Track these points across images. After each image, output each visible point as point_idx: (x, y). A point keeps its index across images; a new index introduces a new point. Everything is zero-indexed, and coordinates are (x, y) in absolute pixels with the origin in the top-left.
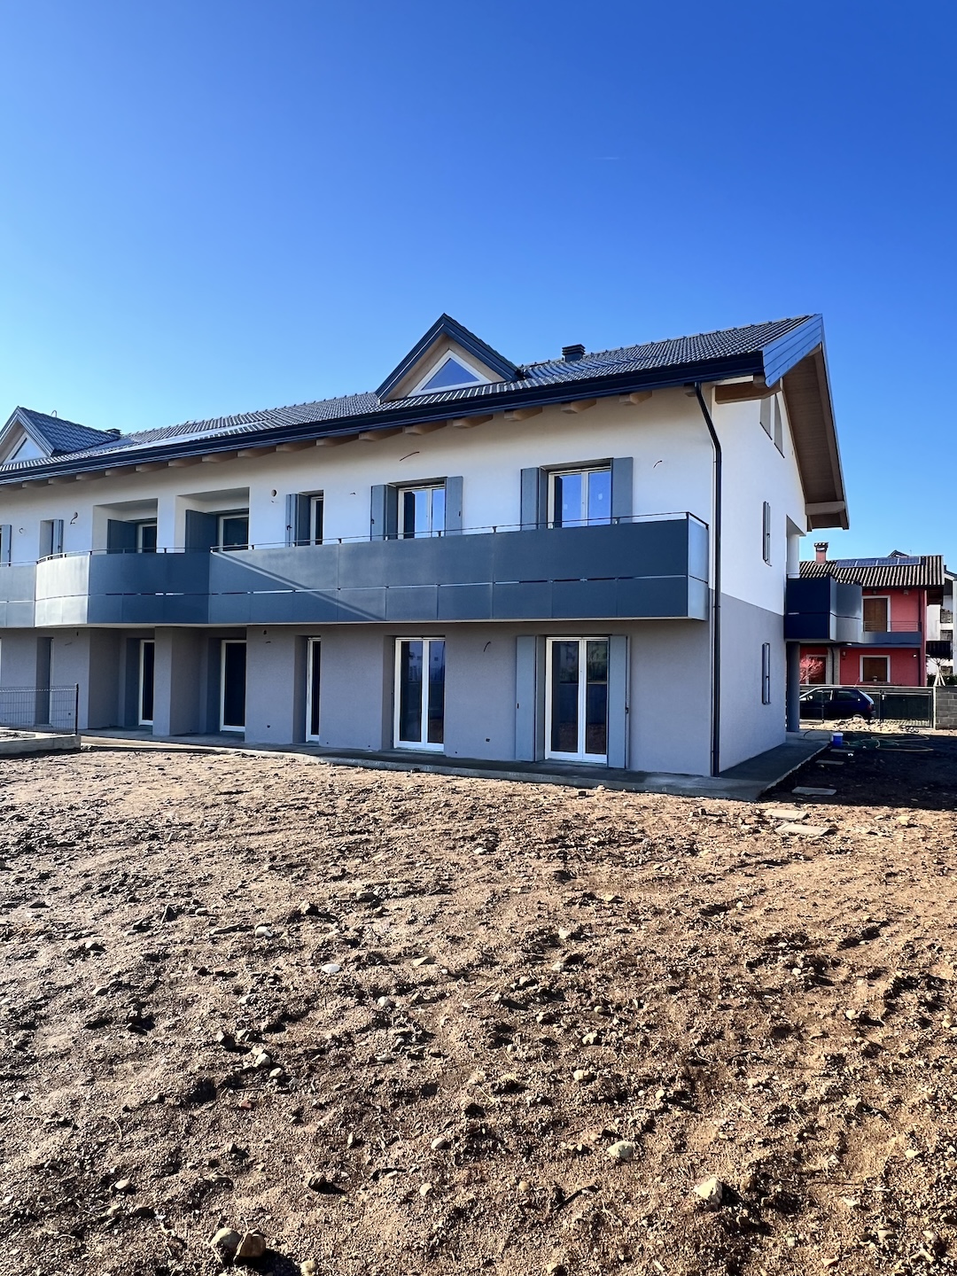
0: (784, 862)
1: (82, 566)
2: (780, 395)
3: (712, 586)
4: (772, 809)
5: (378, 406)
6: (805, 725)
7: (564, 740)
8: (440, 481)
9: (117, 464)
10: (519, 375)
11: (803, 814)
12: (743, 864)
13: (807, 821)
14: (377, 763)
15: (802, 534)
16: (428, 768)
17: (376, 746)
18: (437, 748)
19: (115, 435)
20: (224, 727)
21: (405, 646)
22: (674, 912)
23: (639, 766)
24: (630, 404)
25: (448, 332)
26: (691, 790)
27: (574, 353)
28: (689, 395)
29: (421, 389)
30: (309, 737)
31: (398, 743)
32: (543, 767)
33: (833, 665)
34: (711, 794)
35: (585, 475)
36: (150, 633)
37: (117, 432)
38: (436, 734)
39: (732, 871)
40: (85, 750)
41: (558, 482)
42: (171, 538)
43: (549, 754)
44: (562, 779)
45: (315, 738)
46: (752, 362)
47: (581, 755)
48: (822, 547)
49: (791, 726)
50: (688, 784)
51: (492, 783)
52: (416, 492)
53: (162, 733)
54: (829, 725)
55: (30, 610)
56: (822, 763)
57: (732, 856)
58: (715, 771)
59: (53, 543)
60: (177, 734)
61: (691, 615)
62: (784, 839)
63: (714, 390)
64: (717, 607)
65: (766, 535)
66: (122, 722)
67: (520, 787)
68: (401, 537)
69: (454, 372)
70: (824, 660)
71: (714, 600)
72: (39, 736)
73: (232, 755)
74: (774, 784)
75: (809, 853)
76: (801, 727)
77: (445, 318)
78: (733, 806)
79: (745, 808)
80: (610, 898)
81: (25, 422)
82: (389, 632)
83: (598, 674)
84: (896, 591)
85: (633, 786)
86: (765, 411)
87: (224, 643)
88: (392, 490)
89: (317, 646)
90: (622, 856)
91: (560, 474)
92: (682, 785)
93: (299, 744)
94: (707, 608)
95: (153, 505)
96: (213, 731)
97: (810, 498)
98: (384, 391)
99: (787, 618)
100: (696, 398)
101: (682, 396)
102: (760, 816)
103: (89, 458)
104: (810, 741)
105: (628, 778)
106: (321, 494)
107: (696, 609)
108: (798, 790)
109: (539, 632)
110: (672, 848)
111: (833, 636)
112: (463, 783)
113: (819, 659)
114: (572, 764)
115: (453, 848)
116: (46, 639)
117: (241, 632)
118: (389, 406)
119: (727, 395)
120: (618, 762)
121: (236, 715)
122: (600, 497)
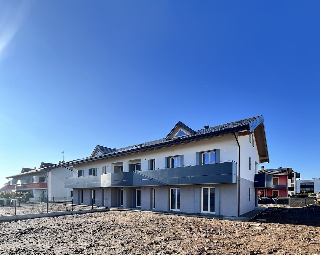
0: (255, 235)
1: (109, 175)
2: (253, 134)
3: (238, 176)
4: (252, 224)
5: (166, 141)
6: (259, 206)
7: (206, 209)
8: (179, 156)
9: (116, 155)
10: (195, 133)
11: (259, 225)
12: (245, 235)
13: (260, 226)
14: (167, 213)
15: (258, 164)
16: (177, 214)
17: (166, 210)
18: (179, 210)
19: (115, 150)
20: (137, 206)
21: (172, 190)
22: (230, 245)
23: (222, 214)
24: (219, 137)
25: (180, 125)
26: (233, 219)
27: (207, 127)
28: (233, 135)
29: (175, 137)
30: (153, 208)
31: (171, 209)
32: (201, 214)
33: (266, 193)
34: (238, 220)
35: (209, 153)
36: (122, 188)
37: (115, 149)
38: (179, 208)
39: (243, 237)
40: (111, 211)
41: (204, 155)
42: (126, 169)
43: (202, 212)
44: (205, 217)
45: (154, 208)
46: (247, 127)
47: (209, 212)
48: (263, 167)
49: (256, 206)
50: (233, 218)
51: (190, 218)
52: (174, 158)
53: (125, 207)
54: (265, 206)
55: (100, 184)
56: (263, 214)
57: (243, 233)
58: (239, 216)
59: (104, 171)
60: (128, 208)
61: (233, 182)
62: (255, 230)
63: (238, 133)
64: (239, 180)
65: (250, 164)
66: (117, 206)
67: (196, 218)
68: (171, 168)
69: (181, 133)
70: (263, 191)
71: (238, 179)
72: (102, 208)
73: (138, 212)
74: (252, 218)
75: (260, 233)
76: (258, 206)
77: (179, 122)
78: (243, 223)
79: (246, 223)
80: (216, 242)
81: (99, 148)
82: (169, 187)
83: (213, 195)
84: (280, 176)
85: (220, 218)
86: (250, 138)
87: (136, 190)
88: (169, 158)
89: (154, 190)
90: (218, 233)
91: (205, 153)
92: (231, 218)
93: (151, 210)
94: (237, 181)
95: (122, 163)
96: (135, 207)
97: (260, 156)
98: (167, 138)
99: (255, 182)
100: (234, 136)
101: (231, 135)
102: (249, 225)
103: (111, 154)
104: (261, 209)
105: (219, 217)
106: (155, 159)
107: (234, 181)
108: (257, 220)
109: (200, 186)
110: (229, 232)
111: (266, 186)
112: (184, 218)
113: (262, 191)
114: (207, 214)
115: (183, 231)
116: (103, 189)
117: (140, 188)
118: (168, 141)
119: (241, 134)
120: (217, 213)
121: (139, 204)
122: (213, 158)
